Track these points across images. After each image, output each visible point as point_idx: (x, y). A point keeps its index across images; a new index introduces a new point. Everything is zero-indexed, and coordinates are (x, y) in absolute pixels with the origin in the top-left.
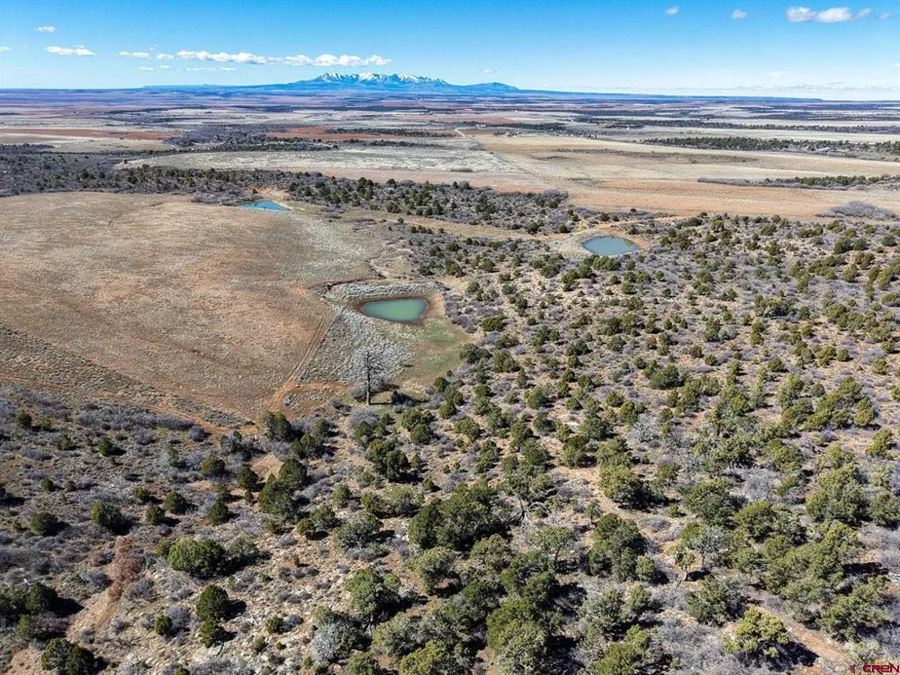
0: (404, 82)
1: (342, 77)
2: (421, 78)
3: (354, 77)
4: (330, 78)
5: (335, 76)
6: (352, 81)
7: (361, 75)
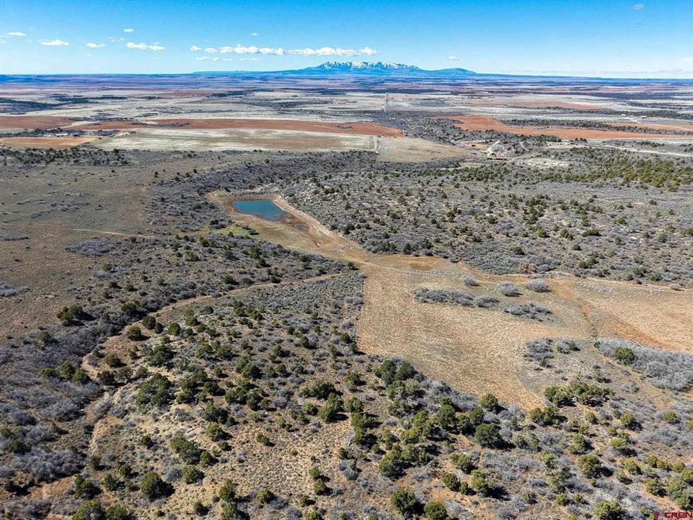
0: (386, 69)
1: (339, 64)
2: (399, 65)
3: (348, 64)
4: (330, 65)
5: (334, 63)
6: (346, 68)
7: (353, 63)
